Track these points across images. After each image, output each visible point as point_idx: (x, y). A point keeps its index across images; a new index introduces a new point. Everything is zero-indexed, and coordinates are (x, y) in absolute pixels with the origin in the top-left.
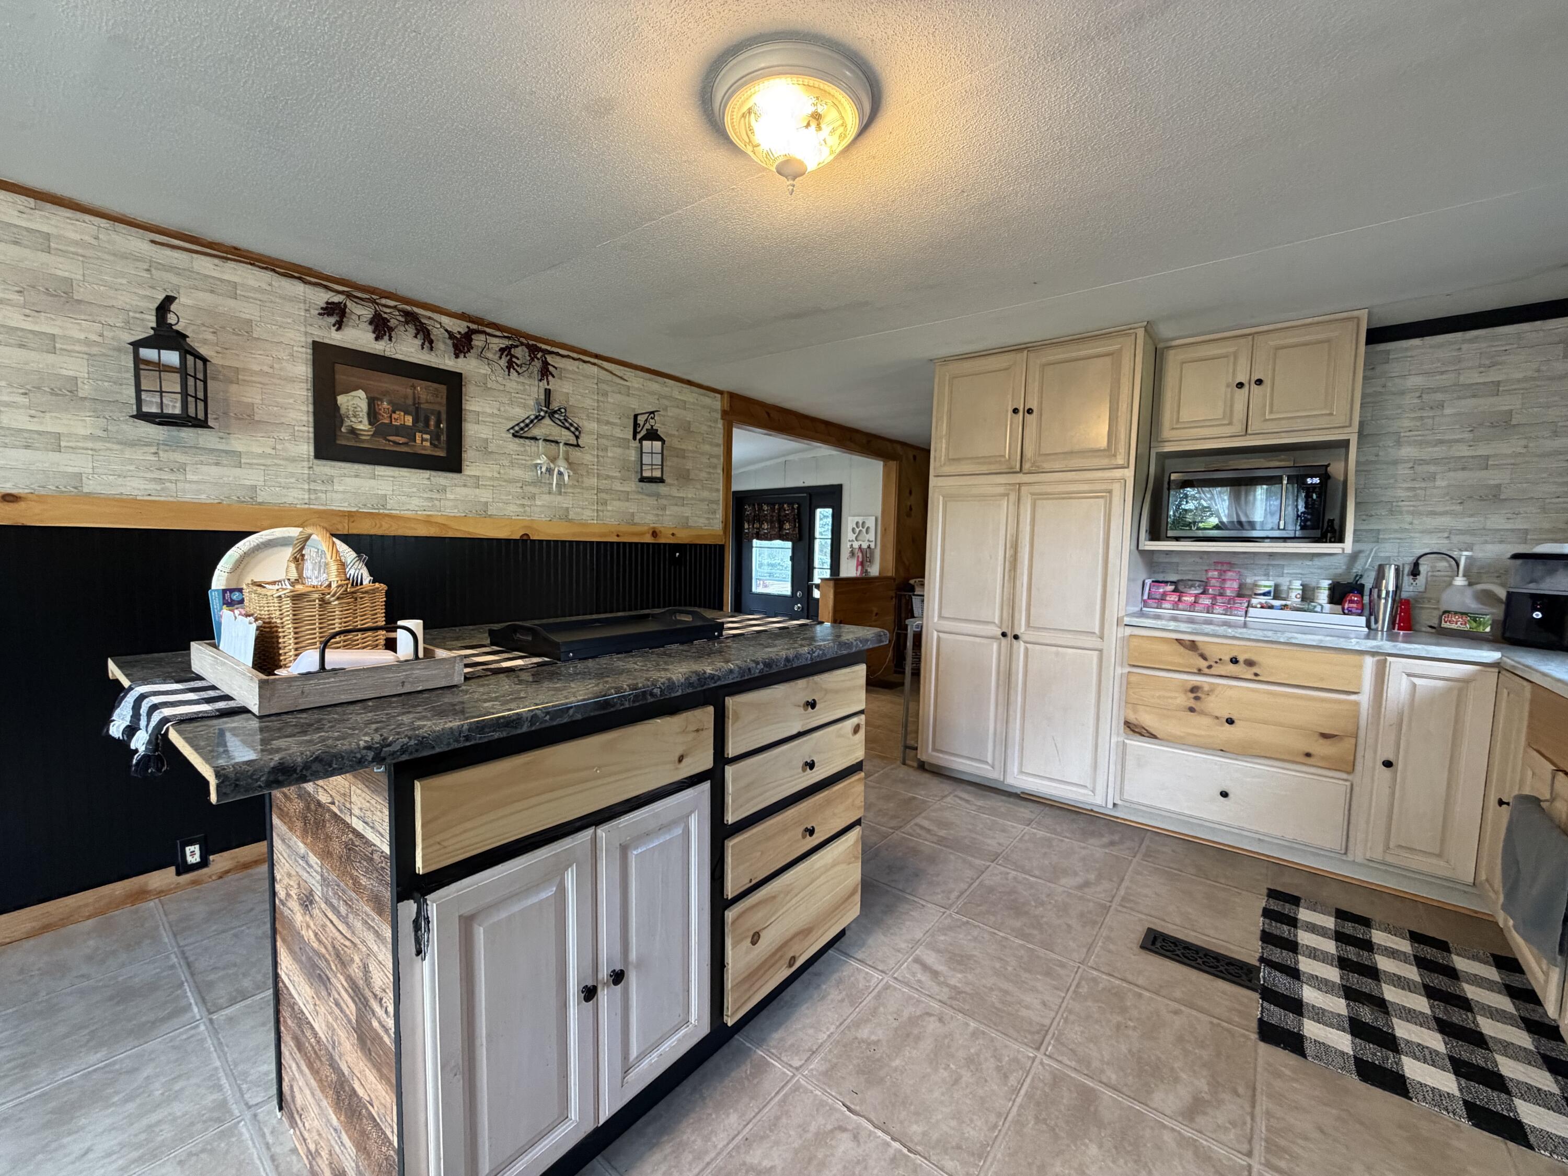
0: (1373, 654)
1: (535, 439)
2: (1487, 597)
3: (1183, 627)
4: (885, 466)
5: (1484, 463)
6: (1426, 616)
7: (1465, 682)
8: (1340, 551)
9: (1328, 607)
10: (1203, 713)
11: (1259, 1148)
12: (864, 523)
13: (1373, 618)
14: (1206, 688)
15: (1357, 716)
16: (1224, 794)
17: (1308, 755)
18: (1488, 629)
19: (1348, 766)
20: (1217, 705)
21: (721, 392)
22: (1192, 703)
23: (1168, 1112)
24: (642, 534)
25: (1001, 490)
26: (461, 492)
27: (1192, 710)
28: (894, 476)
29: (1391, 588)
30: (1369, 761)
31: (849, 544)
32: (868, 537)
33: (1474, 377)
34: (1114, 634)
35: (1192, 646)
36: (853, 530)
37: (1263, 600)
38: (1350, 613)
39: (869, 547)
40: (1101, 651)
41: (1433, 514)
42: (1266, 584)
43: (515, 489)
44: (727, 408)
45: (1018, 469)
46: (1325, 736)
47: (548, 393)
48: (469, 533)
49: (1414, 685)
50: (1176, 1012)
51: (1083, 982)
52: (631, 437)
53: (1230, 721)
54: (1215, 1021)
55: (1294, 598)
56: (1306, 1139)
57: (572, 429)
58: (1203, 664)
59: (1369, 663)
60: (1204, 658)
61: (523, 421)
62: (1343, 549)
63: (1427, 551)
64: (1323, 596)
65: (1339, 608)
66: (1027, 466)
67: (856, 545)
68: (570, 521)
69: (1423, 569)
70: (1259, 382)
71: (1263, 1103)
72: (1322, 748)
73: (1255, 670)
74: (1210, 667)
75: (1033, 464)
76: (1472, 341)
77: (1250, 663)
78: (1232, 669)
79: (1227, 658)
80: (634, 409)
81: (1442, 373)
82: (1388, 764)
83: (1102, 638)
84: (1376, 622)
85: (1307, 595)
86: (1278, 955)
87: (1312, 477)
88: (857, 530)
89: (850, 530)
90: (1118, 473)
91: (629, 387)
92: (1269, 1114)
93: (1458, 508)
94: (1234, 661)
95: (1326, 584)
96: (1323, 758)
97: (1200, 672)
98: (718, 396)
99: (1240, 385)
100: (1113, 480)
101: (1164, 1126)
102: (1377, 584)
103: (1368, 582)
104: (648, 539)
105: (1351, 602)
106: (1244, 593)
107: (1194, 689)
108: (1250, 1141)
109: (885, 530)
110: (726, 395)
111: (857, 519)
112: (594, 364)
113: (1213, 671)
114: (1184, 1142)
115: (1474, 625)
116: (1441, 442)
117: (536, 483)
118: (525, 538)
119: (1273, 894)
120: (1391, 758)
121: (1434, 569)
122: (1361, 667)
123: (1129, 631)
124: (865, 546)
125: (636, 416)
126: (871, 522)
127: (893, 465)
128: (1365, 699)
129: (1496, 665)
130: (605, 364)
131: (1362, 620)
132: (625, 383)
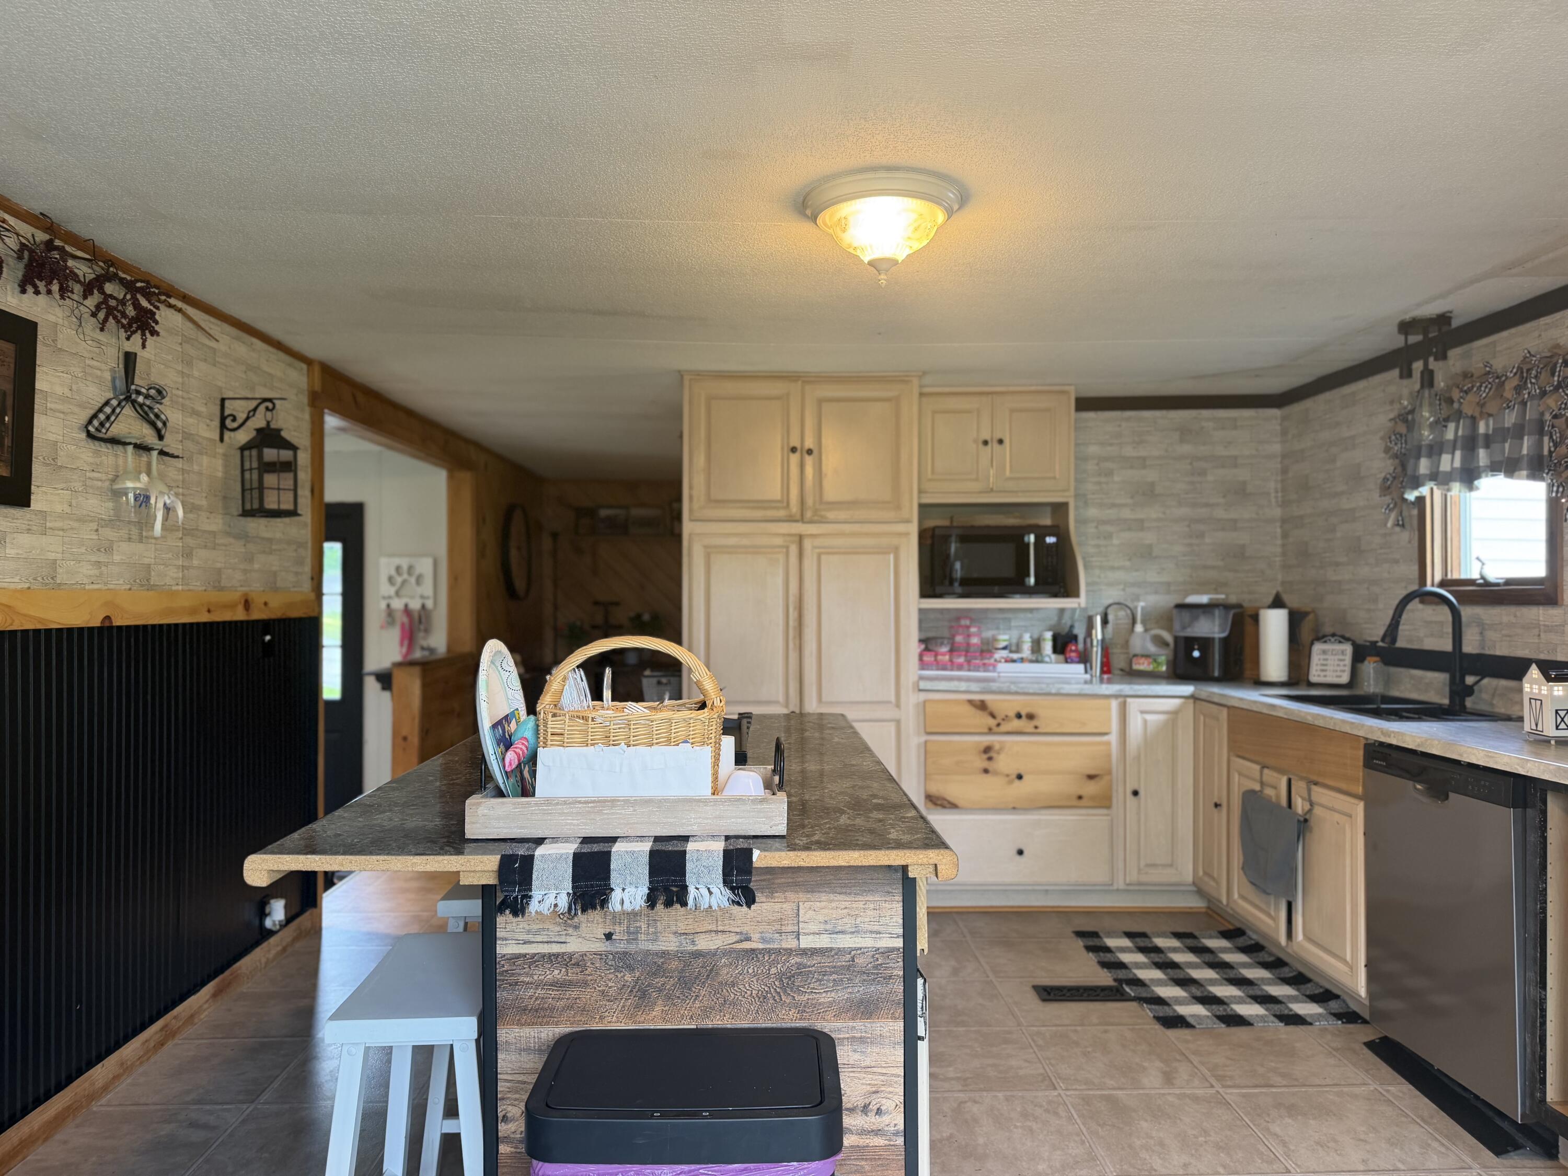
0: (1116, 696)
1: (114, 441)
2: (1160, 642)
3: (974, 687)
4: (451, 477)
5: (1140, 525)
6: (1118, 661)
7: (1175, 713)
8: (1075, 605)
9: (1053, 656)
10: (996, 773)
11: (1214, 1082)
12: (411, 569)
13: (1088, 665)
14: (997, 747)
15: (1109, 756)
16: (1020, 852)
17: (1080, 797)
18: (1164, 668)
19: (1104, 802)
20: (1004, 763)
21: (308, 361)
22: (986, 764)
23: (1157, 1086)
24: (232, 606)
25: (779, 541)
26: (25, 540)
27: (986, 771)
28: (467, 495)
29: (1100, 637)
30: (1120, 794)
31: (383, 605)
32: (419, 590)
33: (1129, 451)
34: (911, 699)
35: (982, 706)
36: (391, 580)
37: (1004, 653)
38: (1072, 662)
39: (423, 606)
40: (898, 722)
41: (1113, 568)
42: (1004, 638)
43: (87, 533)
44: (318, 387)
45: (798, 517)
46: (1091, 777)
47: (130, 360)
48: (40, 620)
49: (1145, 722)
50: (1106, 1032)
51: (1035, 1038)
52: (216, 436)
53: (1020, 777)
54: (1131, 1027)
55: (1026, 651)
56: (1227, 1066)
57: (160, 424)
58: (992, 722)
59: (1114, 704)
60: (993, 716)
61: (100, 410)
62: (1079, 604)
63: (1110, 601)
64: (1048, 647)
65: (1061, 657)
66: (808, 514)
67: (398, 604)
68: (151, 588)
69: (1111, 617)
70: (1001, 442)
71: (1195, 1059)
72: (1091, 789)
73: (1034, 723)
74: (998, 725)
75: (816, 512)
76: (1128, 419)
77: (1031, 717)
78: (1016, 724)
79: (1012, 714)
80: (220, 388)
81: (1111, 445)
82: (1135, 793)
83: (898, 705)
84: (1091, 668)
85: (1037, 645)
86: (1121, 974)
87: (1050, 535)
88: (399, 580)
89: (384, 579)
90: (901, 528)
91: (214, 350)
92: (1203, 1063)
93: (1128, 564)
94: (1019, 716)
95: (1049, 635)
96: (1093, 798)
97: (990, 731)
98: (304, 366)
99: (986, 443)
100: (900, 534)
101: (1164, 1094)
102: (1089, 634)
103: (1080, 631)
104: (240, 615)
105: (1071, 651)
106: (987, 649)
107: (987, 750)
108: (1207, 1080)
109: (454, 580)
110: (317, 369)
111: (397, 561)
112: (179, 310)
113: (1004, 728)
114: (1181, 1097)
115: (1155, 665)
116: (1113, 505)
117: (115, 521)
118: (107, 624)
119: (1080, 934)
120: (1136, 787)
121: (1117, 618)
122: (1109, 709)
123: (923, 696)
124: (415, 605)
125: (223, 400)
126: (425, 566)
127: (466, 477)
128: (1113, 738)
129: (1193, 697)
130: (190, 311)
131: (1081, 667)
132: (213, 344)
